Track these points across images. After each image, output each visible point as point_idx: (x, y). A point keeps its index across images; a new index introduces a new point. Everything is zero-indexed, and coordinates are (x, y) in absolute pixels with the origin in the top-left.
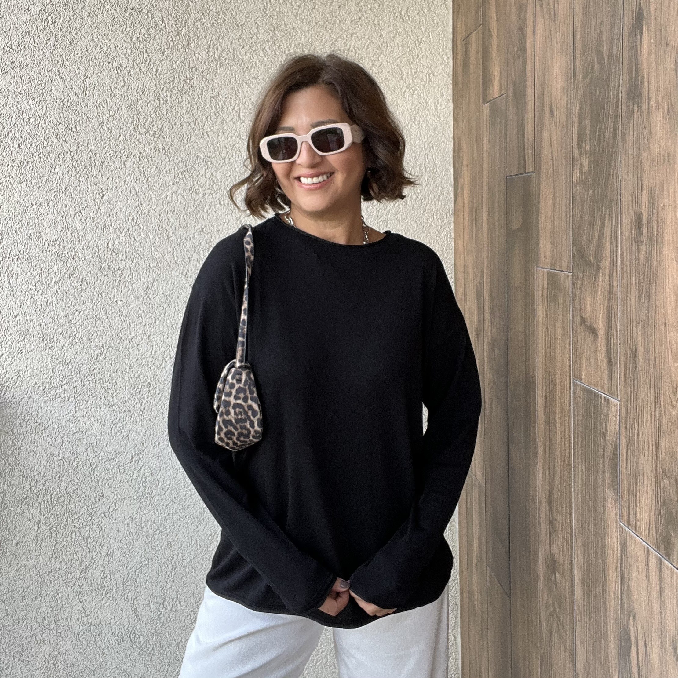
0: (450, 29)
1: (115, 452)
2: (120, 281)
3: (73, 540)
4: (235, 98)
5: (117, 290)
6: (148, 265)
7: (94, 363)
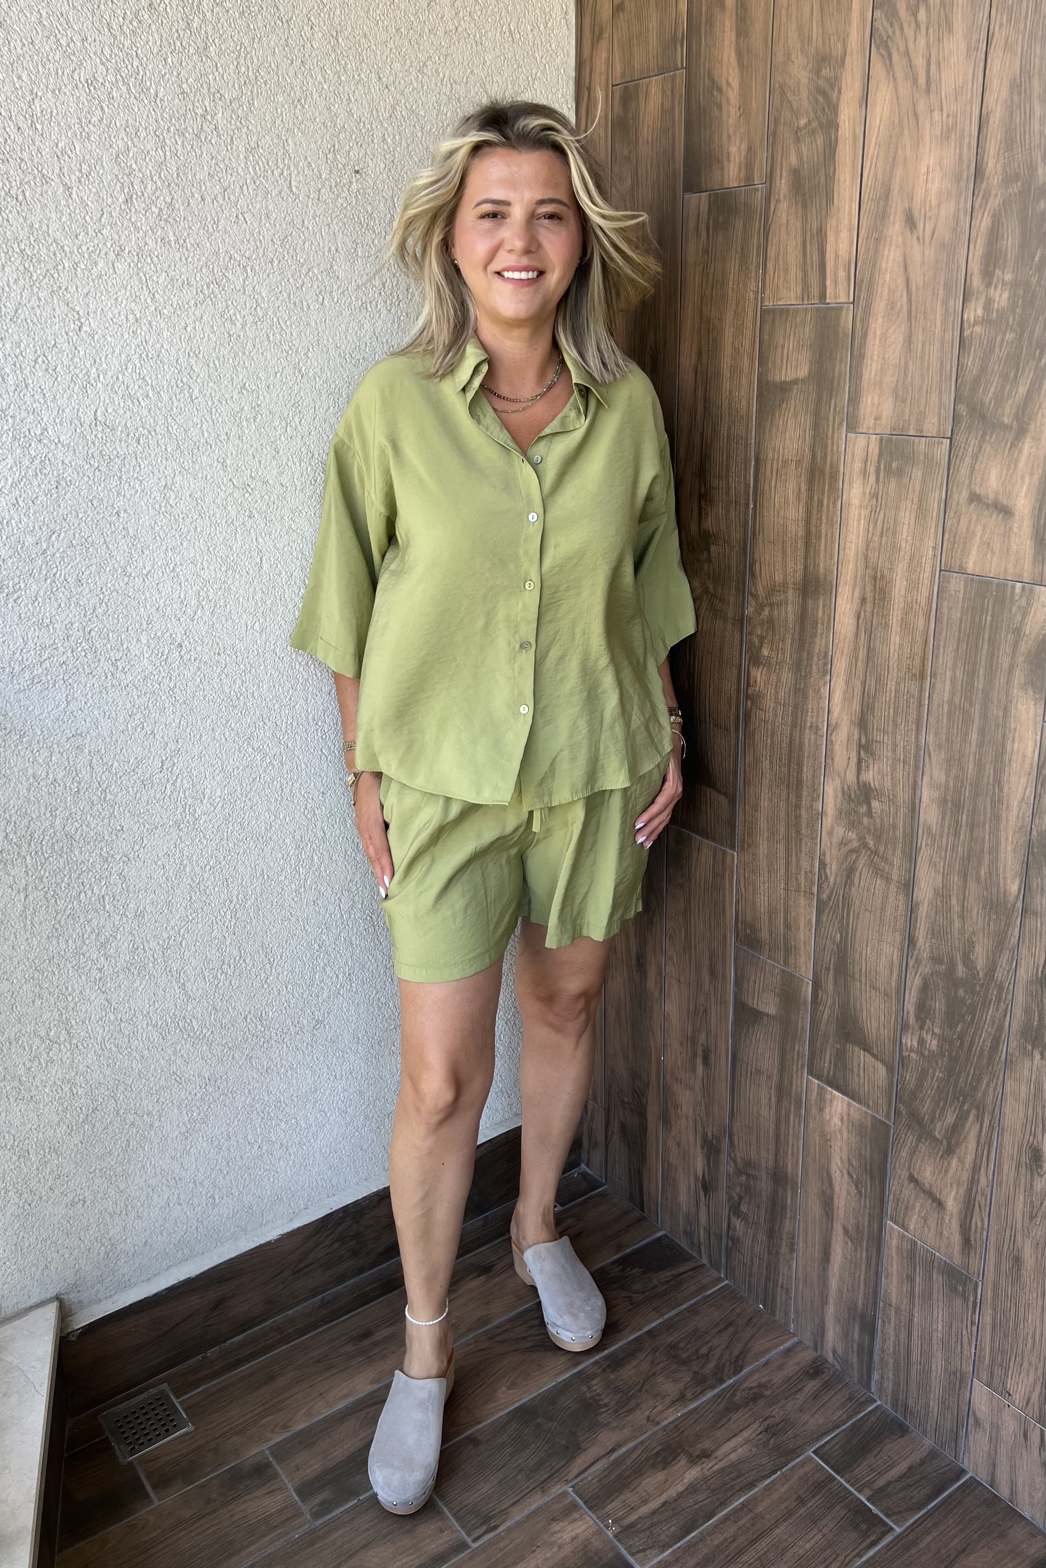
0: (572, 62)
2: (121, 478)
4: (284, 154)
5: (118, 494)
6: (164, 448)
7: (90, 620)
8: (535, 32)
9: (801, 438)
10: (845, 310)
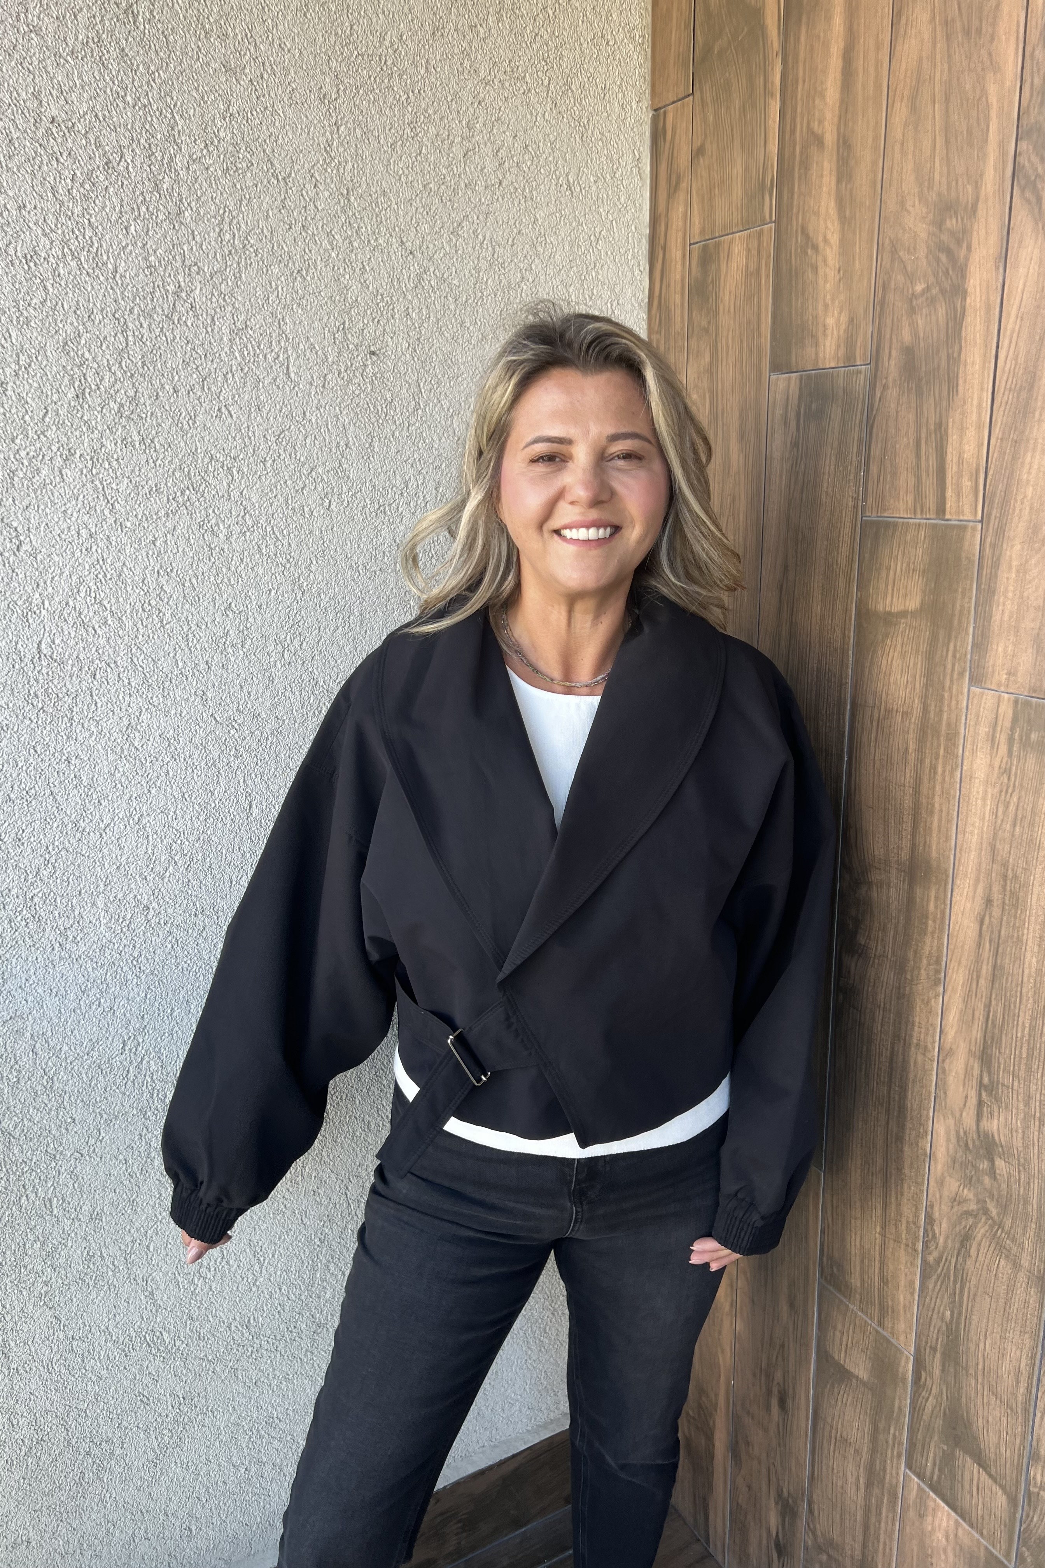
0: (646, 216)
1: (91, 1040)
2: (71, 719)
3: (23, 1210)
4: (280, 335)
8: (600, 184)
9: (909, 686)
10: (970, 530)
